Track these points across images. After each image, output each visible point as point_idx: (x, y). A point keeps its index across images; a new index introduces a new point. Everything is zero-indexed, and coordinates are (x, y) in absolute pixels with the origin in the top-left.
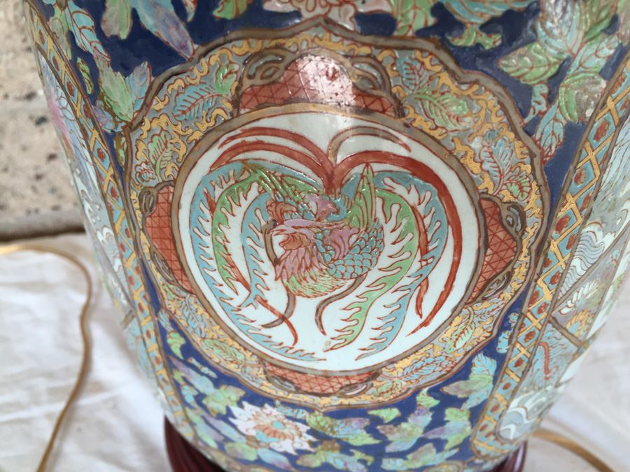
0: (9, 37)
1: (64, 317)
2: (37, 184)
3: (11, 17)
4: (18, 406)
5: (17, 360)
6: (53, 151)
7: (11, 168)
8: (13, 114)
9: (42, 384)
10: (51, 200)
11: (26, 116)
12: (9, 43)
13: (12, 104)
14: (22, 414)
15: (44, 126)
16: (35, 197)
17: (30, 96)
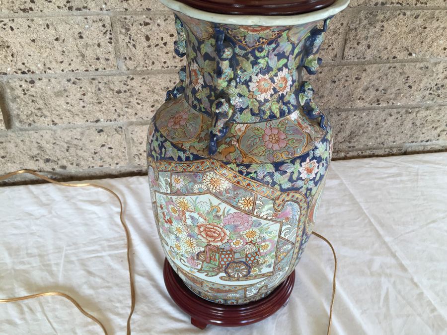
0: (92, 98)
1: (111, 217)
2: (95, 156)
3: (93, 91)
4: (97, 251)
5: (94, 234)
6: (104, 143)
7: (83, 148)
8: (89, 128)
9: (105, 244)
10: (100, 163)
11: (94, 129)
12: (91, 100)
13: (88, 124)
14: (99, 254)
15: (101, 133)
16: (93, 161)
17: (97, 121)
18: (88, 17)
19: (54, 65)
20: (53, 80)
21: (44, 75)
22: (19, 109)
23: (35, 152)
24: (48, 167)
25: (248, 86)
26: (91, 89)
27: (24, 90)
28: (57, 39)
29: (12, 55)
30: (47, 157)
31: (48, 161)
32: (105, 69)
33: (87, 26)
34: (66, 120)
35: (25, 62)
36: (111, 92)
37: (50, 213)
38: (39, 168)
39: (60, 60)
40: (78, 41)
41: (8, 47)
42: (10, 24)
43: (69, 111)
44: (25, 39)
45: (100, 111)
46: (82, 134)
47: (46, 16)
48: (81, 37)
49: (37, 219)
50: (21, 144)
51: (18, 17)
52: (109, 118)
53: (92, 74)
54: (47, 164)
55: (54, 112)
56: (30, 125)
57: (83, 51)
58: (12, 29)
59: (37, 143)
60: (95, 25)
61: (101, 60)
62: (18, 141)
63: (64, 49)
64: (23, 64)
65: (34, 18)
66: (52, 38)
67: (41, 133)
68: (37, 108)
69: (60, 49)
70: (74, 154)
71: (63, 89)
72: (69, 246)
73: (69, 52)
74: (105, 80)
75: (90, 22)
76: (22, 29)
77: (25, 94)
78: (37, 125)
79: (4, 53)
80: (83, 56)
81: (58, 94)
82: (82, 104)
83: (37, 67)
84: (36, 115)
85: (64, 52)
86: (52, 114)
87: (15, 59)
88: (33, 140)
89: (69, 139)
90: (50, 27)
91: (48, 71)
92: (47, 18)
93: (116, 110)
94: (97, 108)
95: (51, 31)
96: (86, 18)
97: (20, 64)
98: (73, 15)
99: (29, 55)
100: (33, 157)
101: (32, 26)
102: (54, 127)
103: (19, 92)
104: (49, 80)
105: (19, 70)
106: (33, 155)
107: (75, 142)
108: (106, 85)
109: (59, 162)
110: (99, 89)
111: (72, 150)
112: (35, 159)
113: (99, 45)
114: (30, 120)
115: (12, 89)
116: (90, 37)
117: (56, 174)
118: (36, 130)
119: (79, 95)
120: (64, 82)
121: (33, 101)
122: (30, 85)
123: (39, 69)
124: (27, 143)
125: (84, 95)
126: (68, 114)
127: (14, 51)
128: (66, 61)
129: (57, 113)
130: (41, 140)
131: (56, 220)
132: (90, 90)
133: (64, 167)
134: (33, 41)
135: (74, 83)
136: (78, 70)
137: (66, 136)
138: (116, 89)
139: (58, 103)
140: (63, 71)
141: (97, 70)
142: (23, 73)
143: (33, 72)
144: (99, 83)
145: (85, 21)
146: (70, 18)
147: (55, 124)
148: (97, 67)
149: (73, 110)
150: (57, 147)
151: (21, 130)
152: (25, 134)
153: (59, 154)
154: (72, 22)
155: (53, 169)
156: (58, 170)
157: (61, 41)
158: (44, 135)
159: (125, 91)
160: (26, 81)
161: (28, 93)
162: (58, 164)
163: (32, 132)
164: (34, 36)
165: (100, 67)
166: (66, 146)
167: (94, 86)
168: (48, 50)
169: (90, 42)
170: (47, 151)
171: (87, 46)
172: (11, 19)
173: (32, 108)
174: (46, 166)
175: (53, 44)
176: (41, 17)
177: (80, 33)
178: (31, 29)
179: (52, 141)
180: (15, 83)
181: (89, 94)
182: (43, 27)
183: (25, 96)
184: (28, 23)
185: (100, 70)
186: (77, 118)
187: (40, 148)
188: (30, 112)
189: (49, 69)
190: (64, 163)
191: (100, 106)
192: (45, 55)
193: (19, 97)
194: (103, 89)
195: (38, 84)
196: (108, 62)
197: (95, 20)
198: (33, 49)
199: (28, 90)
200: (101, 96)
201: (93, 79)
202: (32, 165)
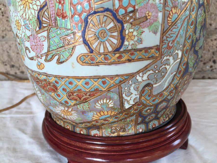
23: (6, 58)
27: (2, 13)
30: (13, 63)
31: (13, 66)
38: (7, 71)
54: (12, 68)
68: (9, 26)
77: (3, 16)
88: (5, 49)
100: (4, 63)
106: (4, 61)
109: (20, 68)
112: (5, 64)
114: (4, 34)
130: (10, 50)
155: (16, 73)
158: (11, 46)
162: (19, 69)
170: (13, 59)
173: (6, 25)
174: (11, 70)
183: (3, 17)
187: (9, 56)
188: (4, 28)
199: (5, 13)
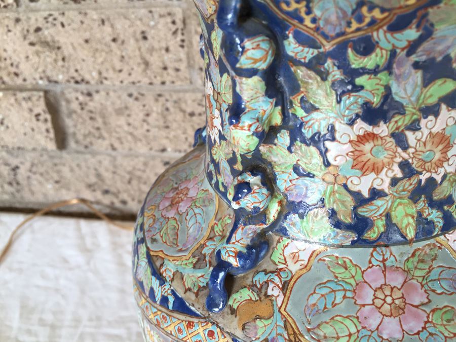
3: (160, 111)
8: (153, 158)
11: (159, 160)
12: (157, 123)
13: (153, 153)
17: (164, 150)
18: (153, 9)
19: (111, 74)
20: (112, 94)
21: (101, 87)
22: (75, 126)
24: (107, 200)
25: (324, 153)
26: (157, 108)
28: (114, 40)
29: (63, 59)
32: (173, 82)
33: (152, 23)
34: (126, 145)
35: (78, 67)
36: (181, 114)
37: (88, 263)
39: (118, 67)
40: (142, 43)
41: (59, 48)
42: (61, 19)
43: (131, 134)
44: (77, 39)
45: (167, 138)
46: (145, 164)
47: (102, 8)
48: (145, 38)
49: (71, 269)
50: (76, 169)
51: (69, 10)
52: (178, 147)
53: (158, 88)
55: (114, 134)
56: (86, 147)
57: (148, 57)
58: (63, 25)
59: (96, 170)
60: (162, 21)
61: (170, 71)
62: (74, 165)
63: (124, 54)
64: (77, 71)
65: (88, 11)
66: (108, 39)
67: (99, 157)
69: (119, 53)
70: (136, 188)
71: (123, 106)
72: (91, 320)
73: (130, 58)
74: (175, 97)
75: (156, 16)
76: (75, 26)
78: (95, 147)
79: (54, 56)
80: (147, 64)
81: (119, 112)
82: (146, 127)
83: (92, 76)
84: (94, 136)
85: (123, 57)
86: (111, 136)
87: (66, 64)
89: (129, 169)
90: (106, 23)
91: (105, 82)
92: (103, 11)
93: (186, 139)
94: (163, 133)
95: (107, 29)
96: (151, 12)
97: (72, 70)
98: (134, 7)
99: (83, 60)
101: (86, 21)
102: (114, 153)
103: (75, 106)
104: (108, 94)
105: (73, 78)
107: (138, 173)
108: (177, 105)
110: (167, 109)
111: (134, 182)
113: (167, 50)
115: (68, 101)
116: (156, 38)
117: (115, 209)
118: (94, 154)
119: (141, 116)
120: (125, 96)
121: (91, 118)
122: (88, 98)
123: (93, 78)
124: (84, 169)
125: (148, 115)
126: (129, 138)
127: (66, 53)
128: (126, 69)
129: (117, 135)
131: (90, 275)
132: (155, 109)
133: (124, 202)
134: (87, 41)
135: (137, 99)
136: (139, 82)
137: (127, 164)
138: (189, 110)
139: (119, 123)
140: (122, 82)
141: (163, 83)
142: (77, 82)
143: (88, 83)
144: (167, 100)
145: (150, 15)
146: (131, 10)
147: (114, 149)
148: (163, 79)
149: (136, 133)
150: (117, 177)
151: (78, 152)
152: (81, 157)
153: (120, 185)
154: (133, 16)
156: (118, 205)
157: (119, 42)
159: (200, 114)
160: (82, 93)
161: (87, 108)
163: (88, 156)
164: (87, 35)
165: (168, 79)
166: (128, 177)
167: (160, 104)
168: (104, 54)
169: (156, 46)
171: (152, 50)
172: (61, 12)
175: (109, 46)
176: (95, 9)
177: (143, 32)
178: (84, 26)
179: (111, 168)
180: (71, 95)
181: (154, 115)
182: (97, 23)
184: (80, 17)
185: (168, 83)
186: (139, 144)
189: (106, 79)
190: (125, 196)
191: (167, 130)
192: (100, 60)
193: (75, 112)
194: (172, 109)
195: (96, 97)
196: (179, 73)
197: (162, 13)
198: (86, 52)
200: (170, 118)
201: (160, 95)
202: (88, 195)
